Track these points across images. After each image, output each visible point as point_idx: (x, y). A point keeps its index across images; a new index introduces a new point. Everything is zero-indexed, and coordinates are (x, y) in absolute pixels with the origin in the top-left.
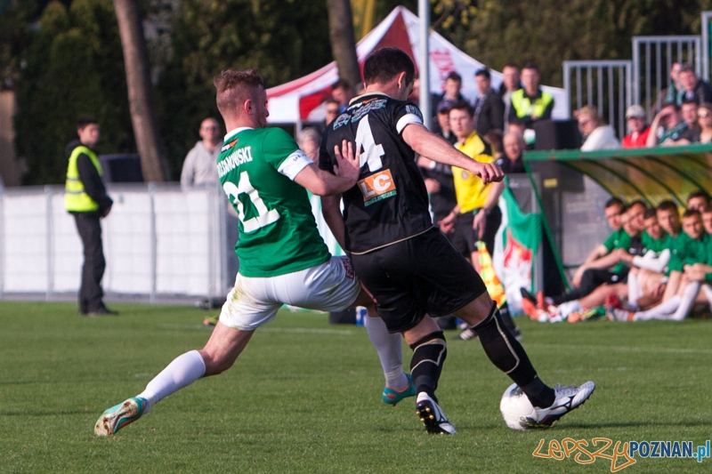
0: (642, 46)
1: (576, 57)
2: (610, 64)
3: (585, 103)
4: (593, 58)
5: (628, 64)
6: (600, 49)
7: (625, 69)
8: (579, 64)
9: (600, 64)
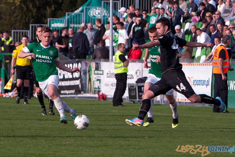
0: (32, 27)
1: (15, 29)
2: (24, 31)
3: (17, 41)
4: (19, 29)
5: (28, 31)
6: (21, 27)
7: (27, 32)
8: (16, 31)
9: (21, 31)
